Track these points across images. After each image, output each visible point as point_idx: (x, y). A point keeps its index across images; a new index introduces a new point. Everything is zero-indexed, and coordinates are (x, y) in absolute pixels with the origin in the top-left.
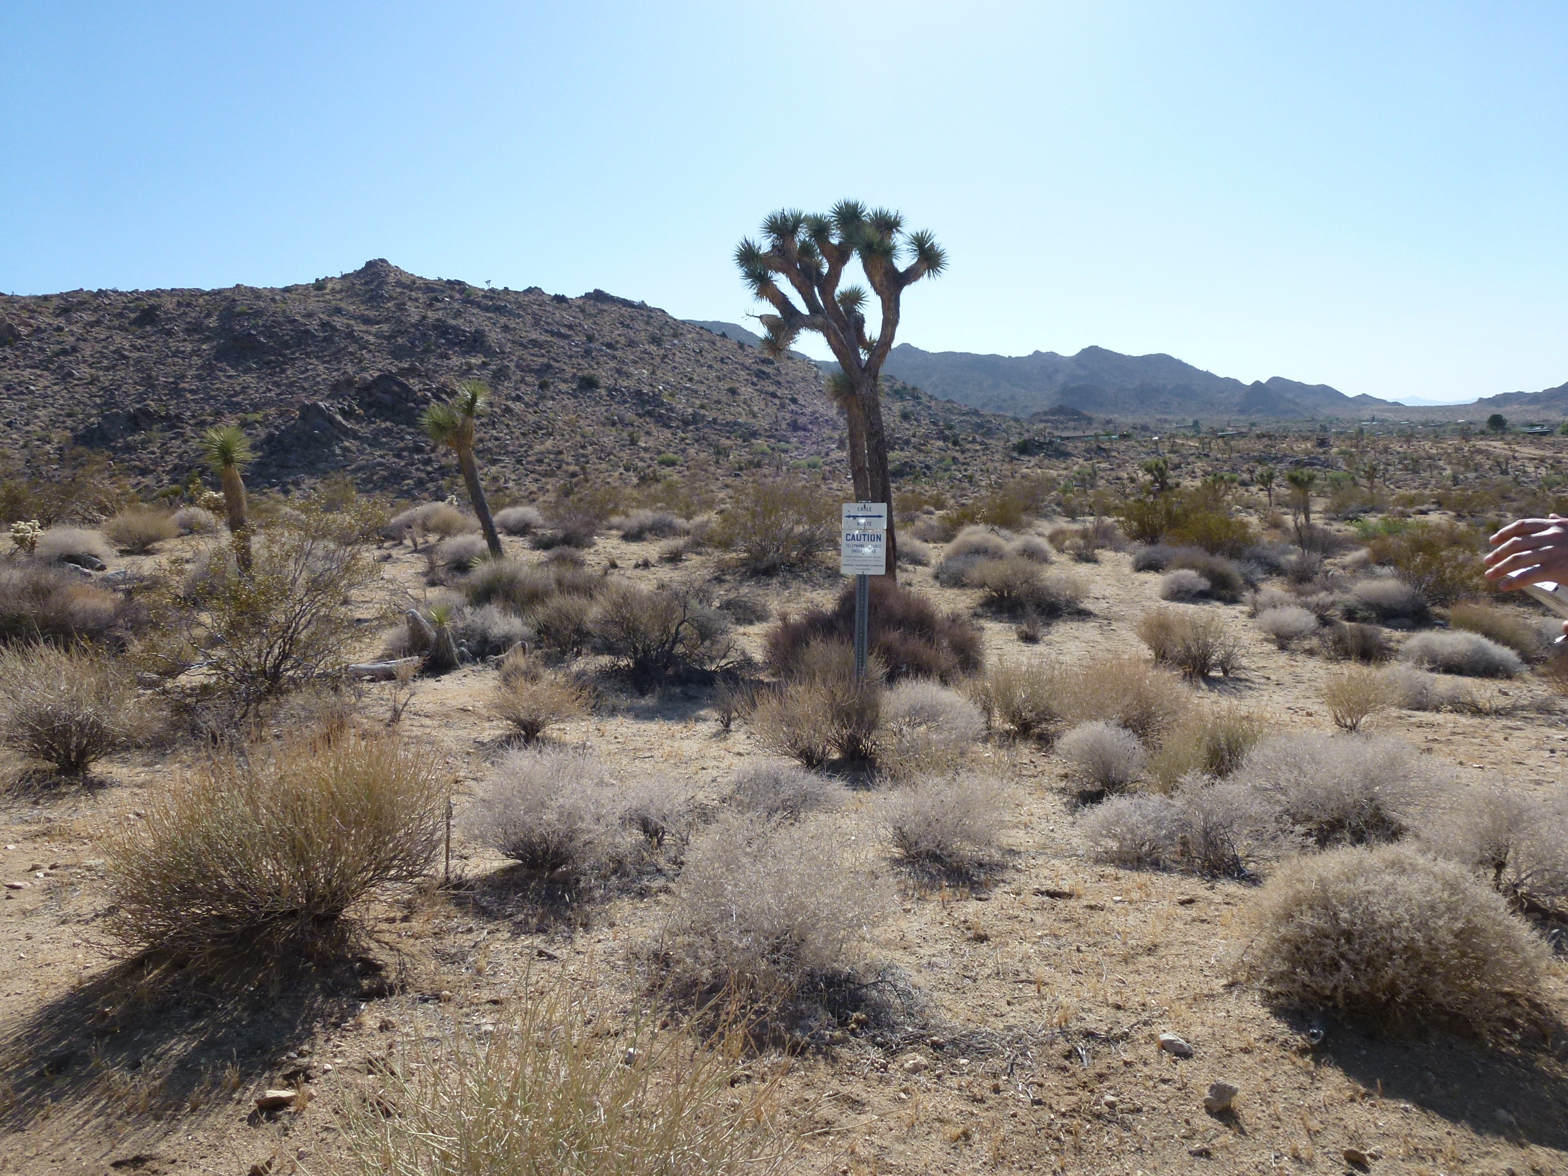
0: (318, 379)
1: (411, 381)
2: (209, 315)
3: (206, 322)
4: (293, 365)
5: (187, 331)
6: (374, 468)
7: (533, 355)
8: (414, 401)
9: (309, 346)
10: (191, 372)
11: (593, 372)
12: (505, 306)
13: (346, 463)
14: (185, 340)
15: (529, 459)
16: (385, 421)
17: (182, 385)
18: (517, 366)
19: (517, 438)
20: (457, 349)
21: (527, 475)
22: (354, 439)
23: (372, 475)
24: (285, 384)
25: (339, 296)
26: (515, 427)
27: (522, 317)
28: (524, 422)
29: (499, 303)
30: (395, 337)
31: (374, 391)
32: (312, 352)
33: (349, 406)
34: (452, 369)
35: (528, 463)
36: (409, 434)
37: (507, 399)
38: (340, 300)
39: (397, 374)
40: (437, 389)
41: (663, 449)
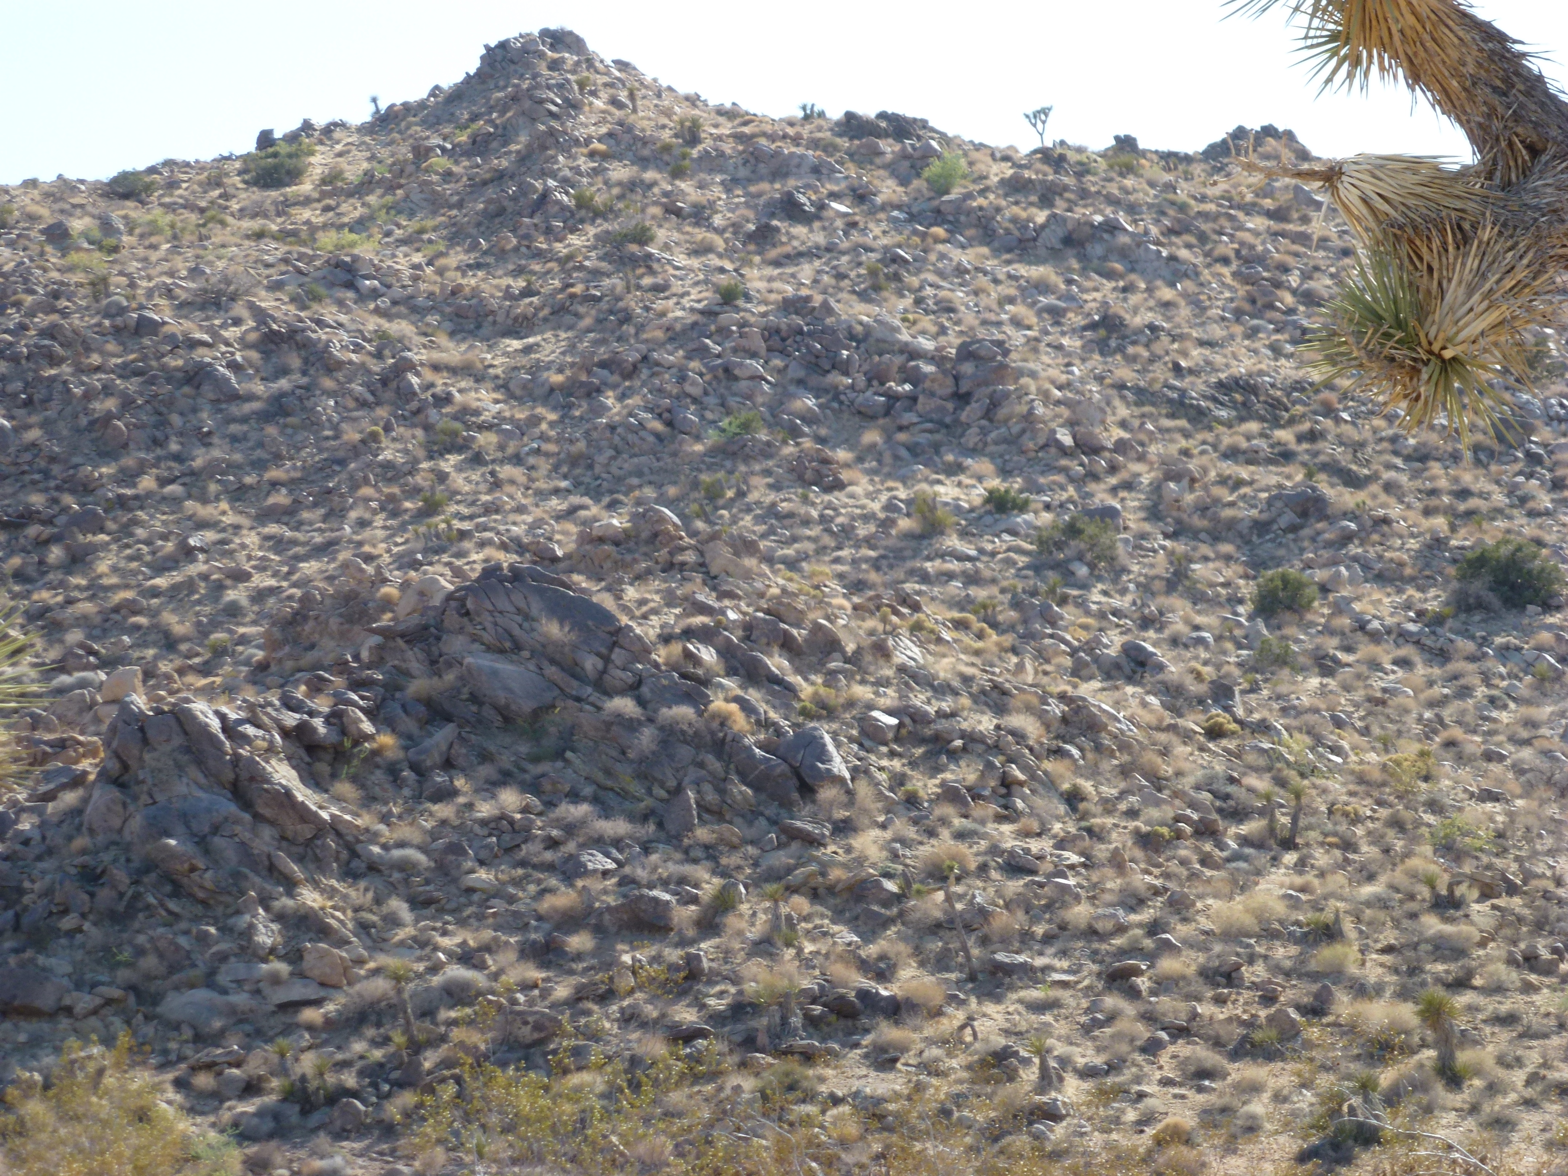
0: (235, 594)
1: (631, 593)
4: (126, 530)
6: (428, 1013)
7: (1232, 454)
8: (633, 689)
9: (205, 440)
11: (1529, 529)
12: (1112, 227)
13: (297, 992)
15: (1168, 965)
16: (490, 787)
18: (1154, 513)
19: (1117, 862)
20: (872, 437)
21: (1152, 1048)
22: (350, 874)
23: (416, 1047)
24: (83, 621)
25: (352, 210)
26: (1108, 806)
27: (1192, 273)
28: (1157, 781)
29: (1080, 212)
30: (593, 392)
31: (455, 644)
32: (212, 470)
33: (335, 718)
34: (847, 531)
35: (1163, 985)
36: (599, 843)
37: (1078, 672)
38: (360, 225)
39: (575, 562)
40: (749, 628)
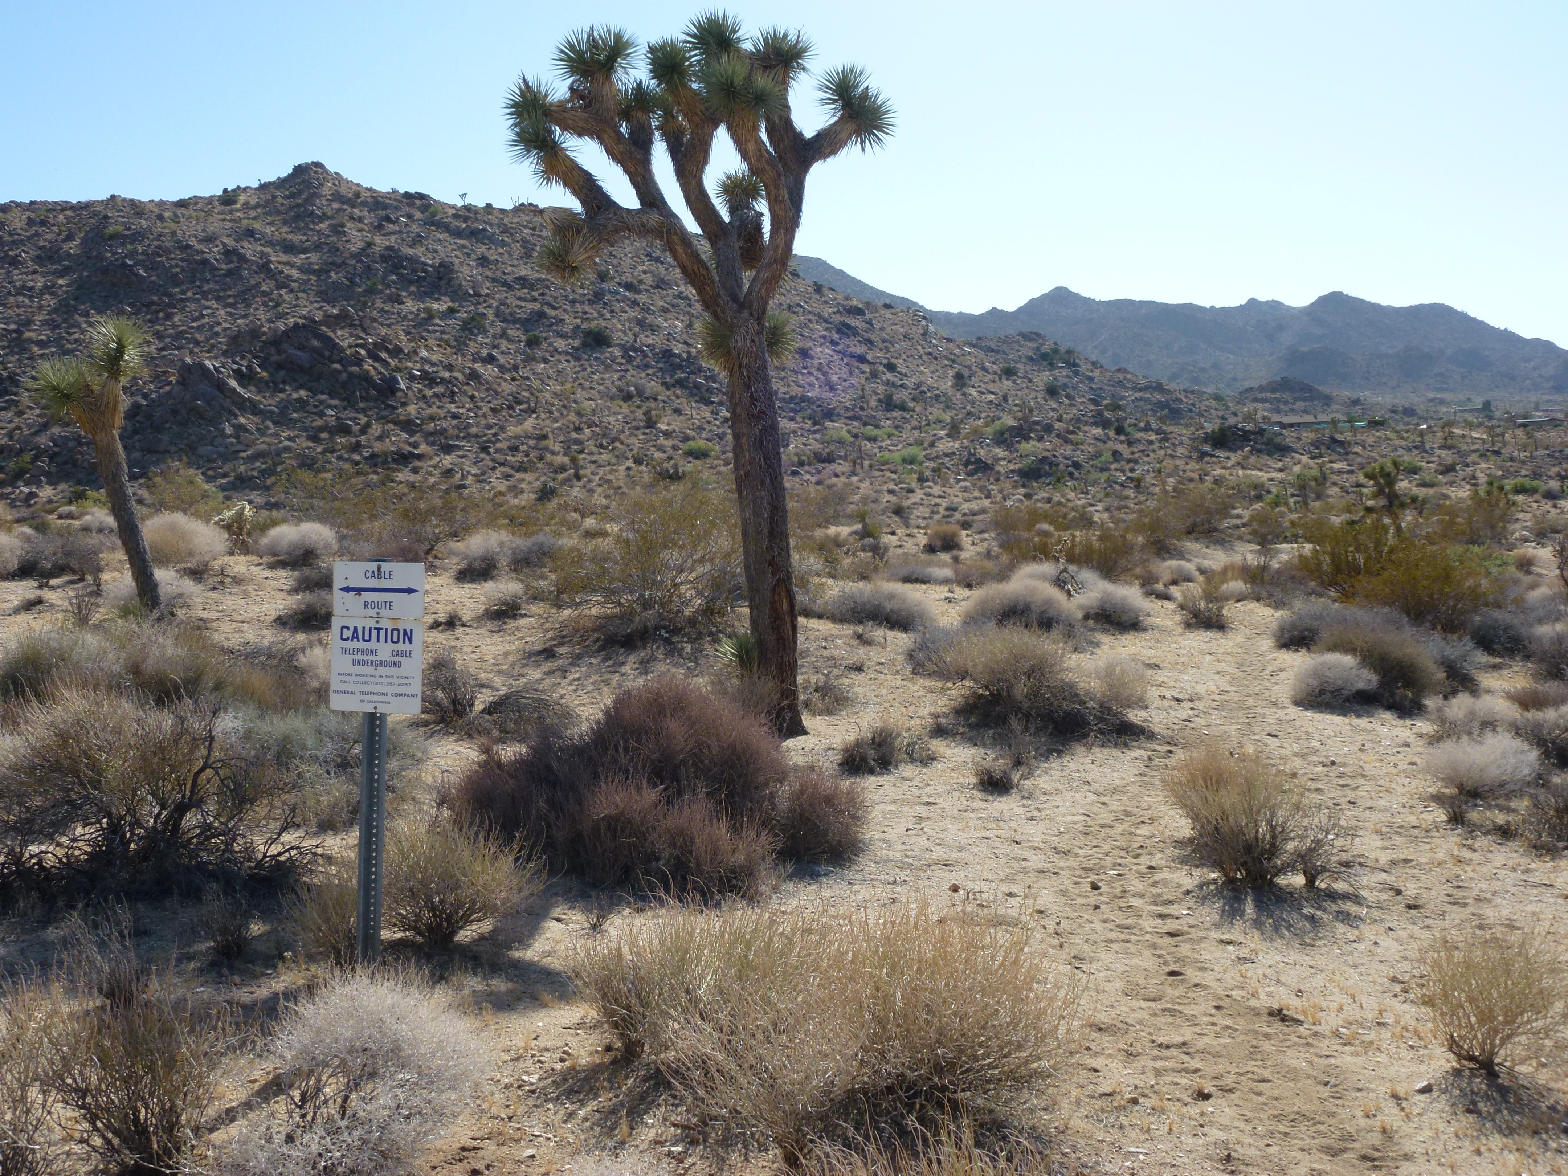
0: (217, 329)
1: (339, 333)
2: (70, 238)
3: (66, 247)
4: (183, 308)
5: (38, 259)
6: (279, 454)
7: (520, 299)
8: (340, 361)
9: (208, 282)
10: (39, 318)
11: (603, 324)
12: (485, 230)
13: (239, 447)
14: (35, 272)
15: (499, 445)
16: (296, 389)
17: (27, 335)
18: (497, 315)
19: (485, 416)
20: (413, 289)
21: (494, 469)
22: (254, 414)
23: (275, 465)
24: (170, 336)
25: (253, 213)
26: (482, 400)
27: (508, 245)
28: (497, 393)
29: (476, 225)
30: (327, 272)
31: (285, 346)
32: (210, 291)
33: (249, 367)
34: (405, 317)
35: (497, 451)
36: (331, 407)
37: (474, 361)
38: (254, 218)
39: (322, 323)
40: (375, 344)
41: (691, 433)
